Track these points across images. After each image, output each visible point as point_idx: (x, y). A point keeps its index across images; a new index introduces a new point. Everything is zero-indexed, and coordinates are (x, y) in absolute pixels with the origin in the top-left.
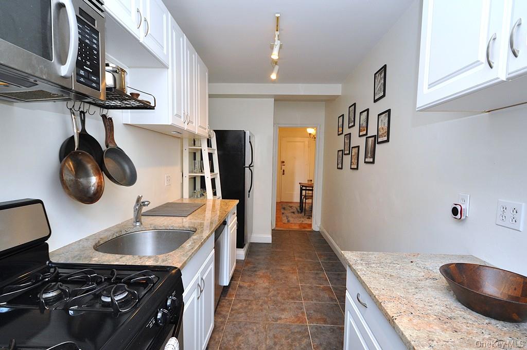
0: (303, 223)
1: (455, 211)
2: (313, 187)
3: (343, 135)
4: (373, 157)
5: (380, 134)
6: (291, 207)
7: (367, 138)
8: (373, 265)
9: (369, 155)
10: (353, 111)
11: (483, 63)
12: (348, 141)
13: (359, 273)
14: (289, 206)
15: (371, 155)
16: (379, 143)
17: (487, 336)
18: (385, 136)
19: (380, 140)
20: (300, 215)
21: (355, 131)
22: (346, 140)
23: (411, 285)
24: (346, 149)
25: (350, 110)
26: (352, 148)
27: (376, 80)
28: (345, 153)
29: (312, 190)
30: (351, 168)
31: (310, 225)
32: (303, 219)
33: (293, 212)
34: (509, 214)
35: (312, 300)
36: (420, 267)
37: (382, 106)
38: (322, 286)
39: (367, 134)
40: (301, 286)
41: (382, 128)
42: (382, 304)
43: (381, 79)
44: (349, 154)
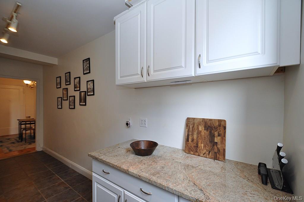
0: (26, 148)
1: (127, 124)
2: (35, 121)
3: (61, 89)
4: (85, 102)
5: (89, 91)
6: (9, 139)
7: (80, 92)
8: (107, 154)
9: (82, 101)
10: (69, 76)
11: (139, 75)
12: (66, 92)
13: (104, 160)
14: (6, 139)
15: (83, 101)
16: (88, 95)
17: (151, 162)
18: (92, 92)
19: (89, 94)
20: (21, 143)
21: (71, 88)
22: (64, 92)
23: (125, 156)
24: (64, 97)
25: (66, 75)
26: (70, 96)
27: (84, 64)
28: (64, 99)
29: (34, 123)
30: (70, 108)
31: (34, 148)
32: (25, 146)
33: (13, 143)
34: (143, 122)
35: (53, 196)
36: (123, 148)
37: (89, 77)
38: (57, 184)
39: (80, 90)
40: (40, 191)
41: (90, 88)
42: (121, 167)
43: (87, 64)
44: (67, 100)
